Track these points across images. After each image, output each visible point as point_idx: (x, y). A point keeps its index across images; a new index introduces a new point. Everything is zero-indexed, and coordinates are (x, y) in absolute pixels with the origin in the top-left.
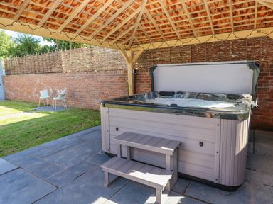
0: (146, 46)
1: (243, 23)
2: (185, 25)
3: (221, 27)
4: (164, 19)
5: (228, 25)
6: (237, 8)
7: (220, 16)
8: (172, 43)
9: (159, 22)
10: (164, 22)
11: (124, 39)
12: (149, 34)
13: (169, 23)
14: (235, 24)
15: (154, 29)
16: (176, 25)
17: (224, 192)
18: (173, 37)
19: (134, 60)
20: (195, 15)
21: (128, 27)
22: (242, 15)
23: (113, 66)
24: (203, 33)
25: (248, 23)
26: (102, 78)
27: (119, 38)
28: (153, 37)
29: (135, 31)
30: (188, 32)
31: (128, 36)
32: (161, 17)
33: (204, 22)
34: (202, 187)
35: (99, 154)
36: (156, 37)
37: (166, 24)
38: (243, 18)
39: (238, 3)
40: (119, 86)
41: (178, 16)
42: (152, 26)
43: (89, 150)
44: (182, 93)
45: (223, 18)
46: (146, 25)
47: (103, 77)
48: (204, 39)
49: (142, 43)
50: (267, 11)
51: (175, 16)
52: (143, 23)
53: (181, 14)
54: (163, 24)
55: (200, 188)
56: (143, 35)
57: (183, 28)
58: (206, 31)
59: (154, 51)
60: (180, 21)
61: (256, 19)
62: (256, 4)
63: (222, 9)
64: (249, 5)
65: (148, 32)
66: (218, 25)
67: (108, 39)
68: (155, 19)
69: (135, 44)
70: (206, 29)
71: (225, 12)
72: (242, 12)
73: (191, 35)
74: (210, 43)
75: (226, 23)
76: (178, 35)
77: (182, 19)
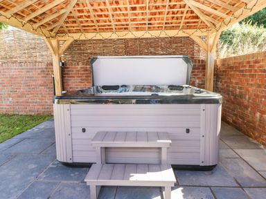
0: (76, 36)
1: (172, 23)
2: (122, 18)
3: (154, 24)
4: (102, 7)
5: (160, 23)
6: (171, 8)
7: (155, 14)
8: (106, 35)
9: (95, 10)
10: (101, 10)
11: (49, 24)
12: (81, 22)
13: (106, 13)
14: (166, 23)
15: (89, 17)
16: (113, 16)
17: (206, 172)
18: (107, 29)
19: (61, 51)
20: (134, 9)
21: (59, 10)
22: (173, 15)
23: (30, 57)
24: (137, 28)
25: (176, 23)
26: (13, 73)
27: (44, 22)
28: (84, 26)
29: (65, 16)
30: (123, 25)
31: (54, 22)
32: (99, 5)
33: (140, 17)
34: (188, 174)
35: (51, 168)
36: (88, 26)
37: (103, 13)
38: (173, 18)
39: (173, 3)
40: (40, 82)
41: (117, 7)
42: (86, 14)
43: (33, 166)
44: (125, 86)
45: (157, 16)
46: (79, 11)
47: (14, 71)
48: (139, 34)
49: (70, 31)
50: (192, 15)
51: (115, 6)
52: (77, 8)
53: (121, 6)
54: (100, 13)
55: (187, 174)
56: (75, 22)
57: (119, 21)
58: (140, 26)
59: (84, 42)
60: (118, 12)
61: (183, 20)
62: (187, 7)
63: (159, 7)
64: (180, 7)
65: (80, 19)
66: (151, 22)
67: (31, 21)
68: (92, 5)
69: (61, 32)
70: (140, 24)
71: (160, 11)
72: (173, 13)
73: (125, 29)
74: (142, 39)
75: (159, 21)
76: (114, 27)
77: (121, 10)
